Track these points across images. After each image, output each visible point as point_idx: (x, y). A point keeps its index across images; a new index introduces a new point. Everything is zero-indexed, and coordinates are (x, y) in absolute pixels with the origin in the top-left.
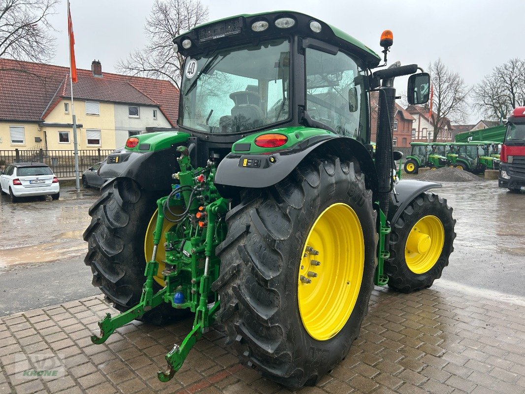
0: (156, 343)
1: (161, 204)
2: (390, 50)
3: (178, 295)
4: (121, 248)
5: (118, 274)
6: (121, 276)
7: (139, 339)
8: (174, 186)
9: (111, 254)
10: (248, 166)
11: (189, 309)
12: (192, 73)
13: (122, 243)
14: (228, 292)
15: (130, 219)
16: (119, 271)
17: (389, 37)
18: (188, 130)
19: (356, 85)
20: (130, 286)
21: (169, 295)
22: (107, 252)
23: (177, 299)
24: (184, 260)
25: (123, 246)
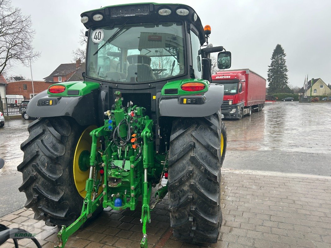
0: (90, 242)
1: (95, 135)
2: (209, 36)
3: (118, 201)
4: (61, 173)
5: (59, 193)
6: (61, 195)
7: (72, 242)
8: (106, 121)
9: (54, 178)
10: (187, 103)
11: (128, 208)
12: (99, 39)
13: (61, 169)
14: (183, 189)
15: (66, 149)
16: (60, 191)
17: (208, 29)
18: (96, 80)
19: (199, 54)
20: (67, 202)
21: (107, 202)
22: (51, 177)
23: (118, 203)
24: (123, 174)
25: (62, 171)
